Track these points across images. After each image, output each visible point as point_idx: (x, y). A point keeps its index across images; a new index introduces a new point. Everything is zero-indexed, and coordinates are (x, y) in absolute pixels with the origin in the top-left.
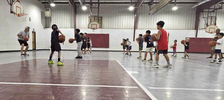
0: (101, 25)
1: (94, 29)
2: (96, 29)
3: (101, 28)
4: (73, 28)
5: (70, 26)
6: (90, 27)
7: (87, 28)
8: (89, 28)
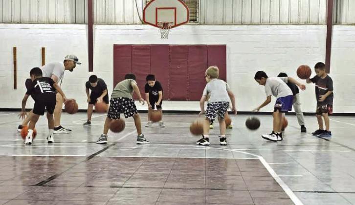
0: (195, 12)
1: (166, 26)
2: (176, 25)
3: (195, 20)
4: (84, 23)
5: (71, 11)
6: (150, 18)
7: (138, 21)
8: (144, 22)
